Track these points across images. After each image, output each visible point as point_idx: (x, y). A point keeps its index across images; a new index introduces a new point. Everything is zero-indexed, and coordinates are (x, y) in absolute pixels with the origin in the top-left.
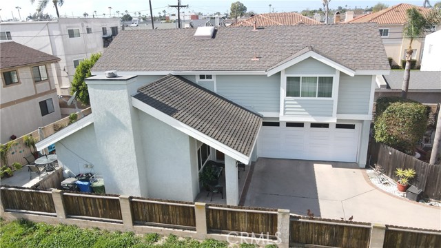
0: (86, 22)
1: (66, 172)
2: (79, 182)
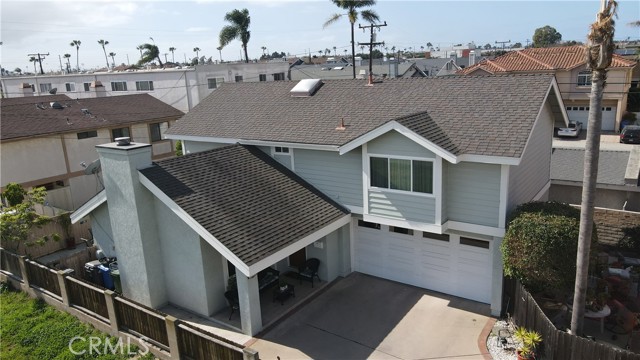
0: (236, 69)
1: (98, 252)
2: (102, 267)
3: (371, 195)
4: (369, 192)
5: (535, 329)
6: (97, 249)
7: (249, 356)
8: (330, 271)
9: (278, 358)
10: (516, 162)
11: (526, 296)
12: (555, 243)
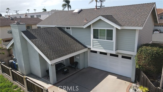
1: (14, 58)
2: (14, 62)
3: (94, 41)
4: (93, 40)
5: (146, 86)
6: (14, 57)
7: (45, 90)
8: (81, 66)
9: (54, 91)
10: (141, 28)
11: (143, 75)
12: (154, 56)
